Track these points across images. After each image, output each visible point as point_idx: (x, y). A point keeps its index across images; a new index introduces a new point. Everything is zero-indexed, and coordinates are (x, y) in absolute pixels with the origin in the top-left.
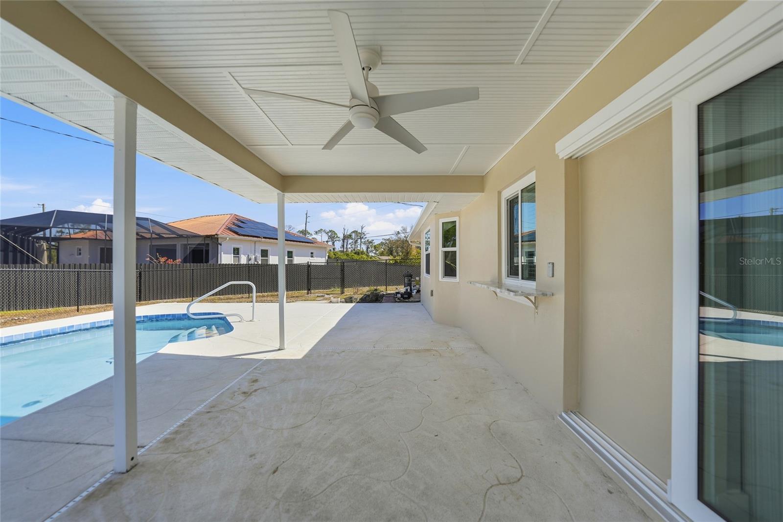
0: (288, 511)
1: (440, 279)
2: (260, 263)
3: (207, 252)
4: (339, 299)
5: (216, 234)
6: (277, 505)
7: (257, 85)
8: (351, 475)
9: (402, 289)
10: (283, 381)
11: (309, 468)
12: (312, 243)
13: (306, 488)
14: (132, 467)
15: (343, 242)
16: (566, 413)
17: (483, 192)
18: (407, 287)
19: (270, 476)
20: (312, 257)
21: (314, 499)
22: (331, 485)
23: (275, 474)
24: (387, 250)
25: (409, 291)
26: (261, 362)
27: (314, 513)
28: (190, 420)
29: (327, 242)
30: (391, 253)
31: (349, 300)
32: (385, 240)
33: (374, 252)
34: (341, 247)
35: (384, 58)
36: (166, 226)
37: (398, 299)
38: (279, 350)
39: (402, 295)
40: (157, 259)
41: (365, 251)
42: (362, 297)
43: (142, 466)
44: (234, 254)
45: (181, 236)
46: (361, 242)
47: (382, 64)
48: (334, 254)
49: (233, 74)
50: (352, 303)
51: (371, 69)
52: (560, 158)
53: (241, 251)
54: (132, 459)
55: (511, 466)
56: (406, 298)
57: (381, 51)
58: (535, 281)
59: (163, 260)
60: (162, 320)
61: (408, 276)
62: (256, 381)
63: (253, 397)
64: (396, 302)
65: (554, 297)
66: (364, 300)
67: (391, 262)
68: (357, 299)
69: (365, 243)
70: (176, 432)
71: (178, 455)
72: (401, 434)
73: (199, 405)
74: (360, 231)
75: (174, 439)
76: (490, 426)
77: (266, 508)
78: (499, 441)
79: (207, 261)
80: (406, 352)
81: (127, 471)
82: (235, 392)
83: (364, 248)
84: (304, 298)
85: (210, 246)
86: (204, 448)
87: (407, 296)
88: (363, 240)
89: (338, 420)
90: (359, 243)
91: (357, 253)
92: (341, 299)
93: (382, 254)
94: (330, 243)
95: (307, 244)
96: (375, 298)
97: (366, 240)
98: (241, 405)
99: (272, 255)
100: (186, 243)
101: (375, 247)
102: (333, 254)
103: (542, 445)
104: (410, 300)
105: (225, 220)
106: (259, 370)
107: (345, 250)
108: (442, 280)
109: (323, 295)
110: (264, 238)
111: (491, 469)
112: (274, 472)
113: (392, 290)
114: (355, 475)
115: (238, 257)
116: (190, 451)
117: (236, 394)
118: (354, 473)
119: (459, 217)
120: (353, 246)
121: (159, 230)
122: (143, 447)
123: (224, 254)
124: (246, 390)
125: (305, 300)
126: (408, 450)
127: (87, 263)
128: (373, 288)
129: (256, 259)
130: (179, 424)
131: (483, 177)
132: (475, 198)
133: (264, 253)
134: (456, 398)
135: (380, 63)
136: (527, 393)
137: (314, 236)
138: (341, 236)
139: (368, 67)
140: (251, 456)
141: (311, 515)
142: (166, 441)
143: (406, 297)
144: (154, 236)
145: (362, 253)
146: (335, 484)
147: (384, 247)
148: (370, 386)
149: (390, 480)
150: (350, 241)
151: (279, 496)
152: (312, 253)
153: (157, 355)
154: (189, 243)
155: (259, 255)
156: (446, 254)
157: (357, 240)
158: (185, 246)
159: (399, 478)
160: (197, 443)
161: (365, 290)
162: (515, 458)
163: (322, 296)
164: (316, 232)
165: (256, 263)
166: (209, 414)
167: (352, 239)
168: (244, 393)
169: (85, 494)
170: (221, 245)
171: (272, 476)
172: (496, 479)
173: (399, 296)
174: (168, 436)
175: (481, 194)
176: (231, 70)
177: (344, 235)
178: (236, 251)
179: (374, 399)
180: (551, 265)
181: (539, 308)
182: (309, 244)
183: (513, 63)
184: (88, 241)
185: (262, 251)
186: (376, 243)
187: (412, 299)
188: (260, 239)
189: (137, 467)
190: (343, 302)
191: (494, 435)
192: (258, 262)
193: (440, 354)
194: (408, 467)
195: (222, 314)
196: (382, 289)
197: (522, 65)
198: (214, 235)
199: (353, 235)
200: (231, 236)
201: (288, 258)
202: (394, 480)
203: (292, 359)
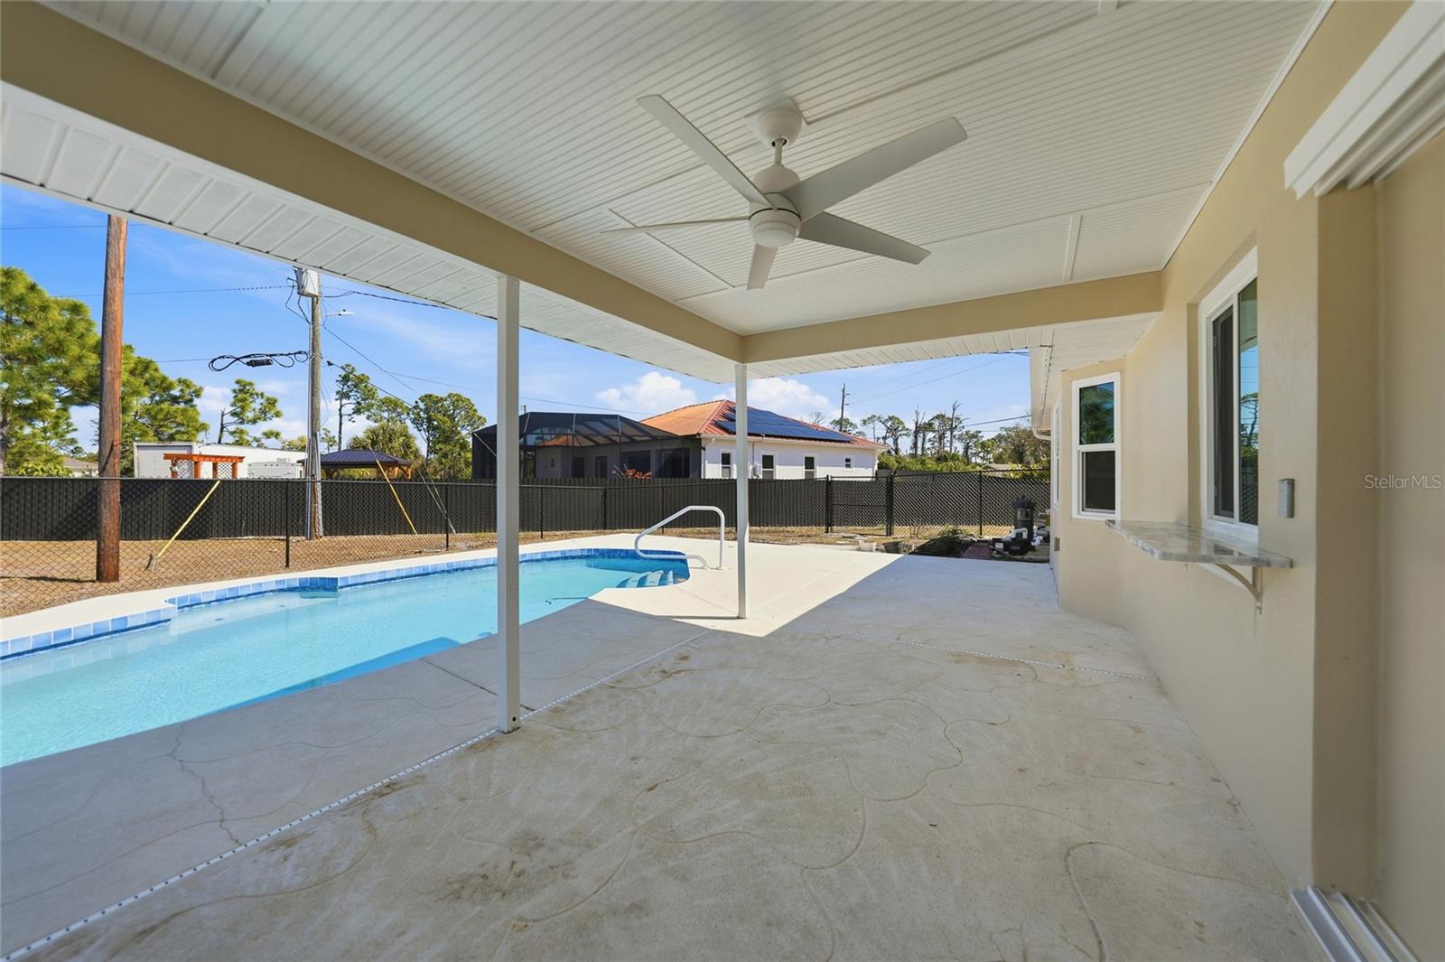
0: (641, 846)
1: (1075, 514)
2: (761, 477)
3: (687, 460)
4: (875, 544)
5: (698, 434)
6: (633, 833)
7: (657, 218)
8: (749, 833)
9: (1007, 532)
10: (721, 666)
11: (696, 800)
12: (849, 442)
13: (678, 826)
14: (514, 730)
15: (916, 437)
16: (1324, 893)
17: (1160, 309)
18: (1019, 530)
19: (642, 792)
20: (848, 466)
21: (681, 844)
22: (711, 836)
23: (650, 793)
24: (1009, 451)
25: (1025, 536)
26: (703, 633)
27: (671, 863)
28: (588, 692)
29: (885, 438)
30: (1019, 456)
31: (893, 548)
32: (1006, 430)
33: (981, 455)
34: (911, 448)
35: (806, 114)
36: (637, 424)
37: (998, 553)
38: (738, 618)
39: (1007, 545)
40: (624, 471)
41: (961, 453)
42: (924, 545)
43: (523, 731)
44: (723, 464)
45: (654, 439)
46: (953, 436)
47: (809, 123)
48: (897, 462)
49: (615, 210)
50: (898, 553)
51: (786, 141)
52: (1299, 196)
53: (733, 459)
54: (514, 719)
55: (1076, 946)
56: (1016, 553)
57: (796, 104)
58: (1257, 524)
59: (631, 473)
60: (614, 557)
61: (1023, 506)
62: (685, 658)
63: (671, 681)
64: (992, 558)
65: (1295, 571)
66: (923, 551)
67: (1012, 475)
68: (911, 546)
69: (960, 439)
70: (569, 703)
71: (559, 730)
72: (865, 799)
73: (606, 676)
74: (949, 415)
75: (563, 710)
76: (1073, 848)
77: (619, 831)
78: (1076, 885)
79: (687, 475)
80: (959, 658)
81: (509, 732)
82: (653, 668)
83: (959, 447)
84: (817, 539)
85: (691, 452)
86: (586, 731)
87: (1018, 548)
88: (955, 433)
89: (771, 745)
90: (949, 439)
91: (941, 458)
92: (877, 546)
93: (999, 459)
94: (890, 441)
95: (838, 444)
96: (949, 547)
97: (964, 431)
98: (652, 688)
99: (779, 465)
100: (660, 448)
101: (983, 445)
102: (892, 459)
103: (1201, 939)
104: (1026, 557)
105: (712, 412)
106: (697, 644)
107: (919, 452)
108: (1079, 517)
109: (853, 535)
110: (767, 436)
111: (1020, 931)
112: (650, 790)
113: (991, 532)
114: (753, 835)
115: (729, 468)
116: (572, 729)
117: (653, 670)
118: (753, 833)
119: (1121, 372)
120: (936, 444)
121: (631, 431)
122: (533, 710)
123: (709, 463)
124: (667, 669)
125: (817, 543)
126: (864, 829)
127: (559, 478)
128: (951, 527)
129: (754, 470)
130: (576, 693)
131: (1160, 273)
132: (1149, 323)
133: (768, 462)
134: (1020, 770)
135: (804, 124)
136: (1236, 811)
137: (860, 428)
138: (912, 427)
139: (780, 139)
140: (633, 759)
141: (667, 864)
142: (556, 710)
143: (1018, 550)
144: (624, 439)
145: (954, 457)
146: (719, 836)
147: (1004, 444)
148: (853, 705)
149: (805, 865)
150: (930, 435)
151: (640, 822)
152: (848, 460)
153: (587, 602)
154: (665, 447)
155: (759, 464)
156: (1090, 458)
157: (944, 434)
158: (660, 451)
159: (822, 868)
160: (584, 723)
161: (935, 531)
162: (1101, 935)
163: (850, 537)
164: (865, 422)
165: (755, 478)
166: (612, 690)
167: (934, 431)
168: (664, 672)
169: (470, 743)
170: (704, 449)
171: (645, 793)
172: (1021, 954)
173: (999, 546)
174: (560, 705)
175: (1154, 314)
176: (610, 205)
177: (917, 424)
178: (726, 459)
179: (849, 728)
180: (1285, 486)
181: (1265, 596)
182: (843, 445)
183: (1095, 14)
184: (559, 449)
185: (764, 457)
186: (987, 436)
187: (1030, 555)
188: (761, 438)
189: (518, 731)
190: (882, 551)
191: (1071, 871)
192: (758, 476)
193: (1036, 675)
194: (847, 857)
195: (684, 555)
196: (970, 531)
197: (1120, 10)
198: (695, 435)
199: (936, 424)
200: (718, 435)
201: (806, 468)
202: (811, 868)
203: (749, 636)
